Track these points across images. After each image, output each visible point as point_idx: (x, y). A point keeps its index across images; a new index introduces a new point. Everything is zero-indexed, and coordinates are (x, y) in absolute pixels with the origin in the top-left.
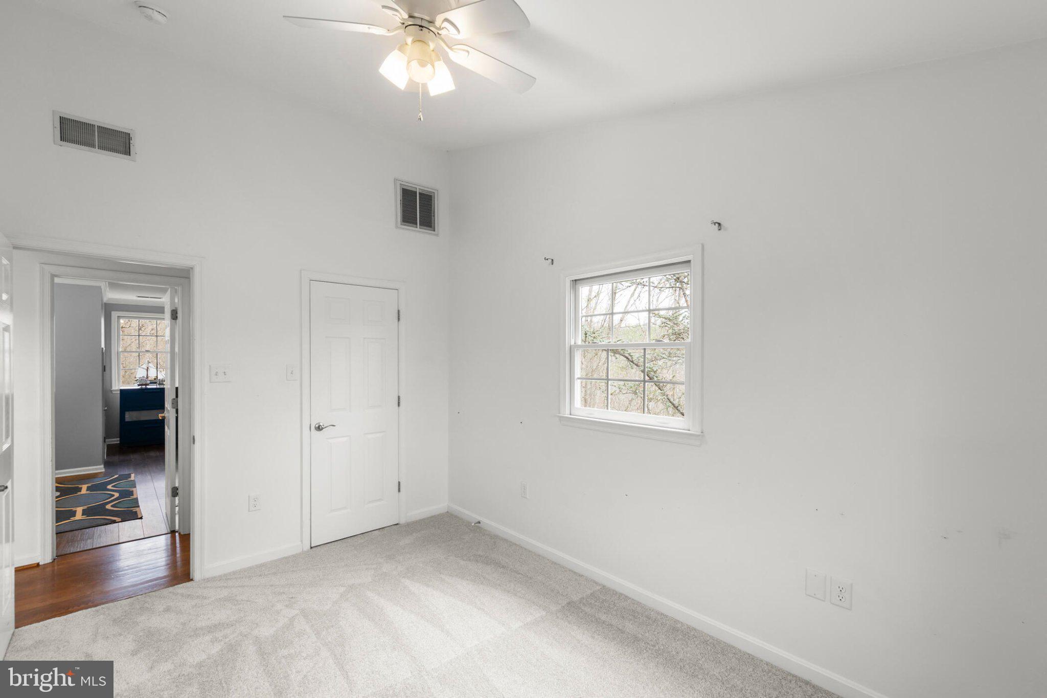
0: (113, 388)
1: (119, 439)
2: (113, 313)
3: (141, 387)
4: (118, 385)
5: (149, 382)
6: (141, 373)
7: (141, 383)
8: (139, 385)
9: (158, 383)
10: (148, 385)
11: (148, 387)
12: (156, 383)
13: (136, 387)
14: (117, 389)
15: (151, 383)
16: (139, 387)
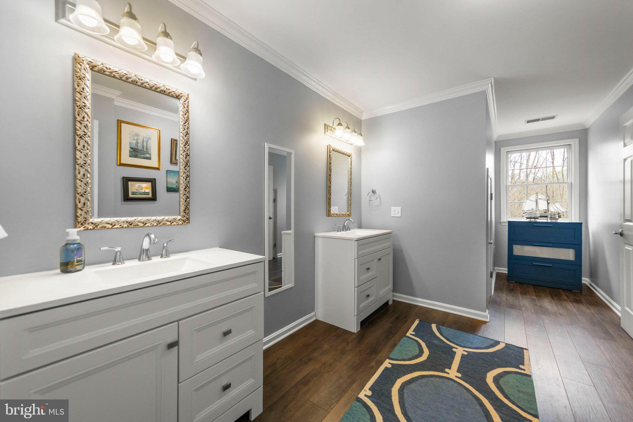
0: (502, 220)
1: (507, 269)
2: (502, 149)
3: (530, 220)
4: (506, 218)
5: (538, 215)
6: (529, 206)
7: (530, 216)
8: (527, 218)
9: (550, 216)
10: (537, 218)
11: (538, 220)
12: (546, 217)
13: (524, 220)
14: (505, 221)
15: (541, 217)
16: (528, 220)
